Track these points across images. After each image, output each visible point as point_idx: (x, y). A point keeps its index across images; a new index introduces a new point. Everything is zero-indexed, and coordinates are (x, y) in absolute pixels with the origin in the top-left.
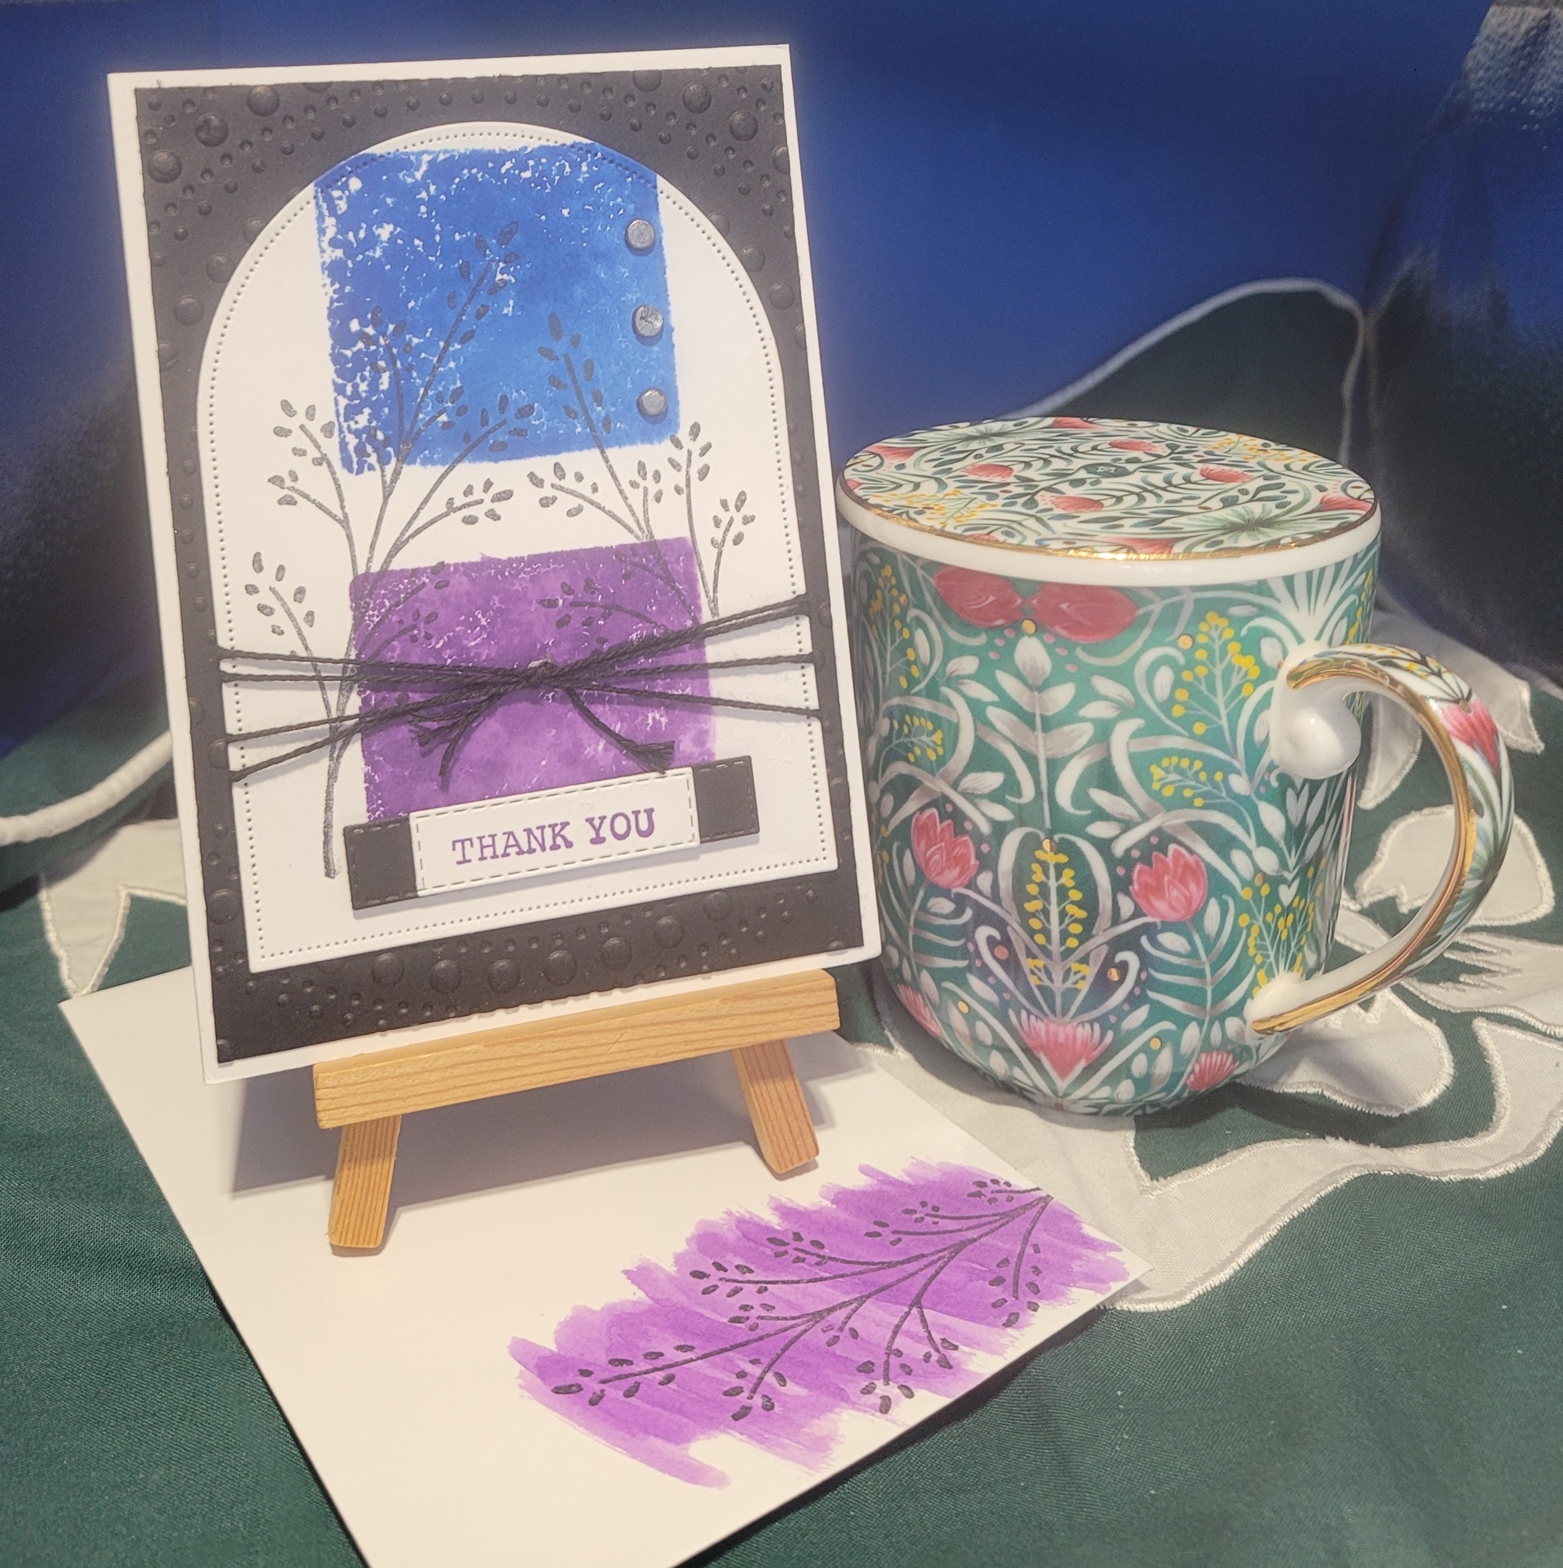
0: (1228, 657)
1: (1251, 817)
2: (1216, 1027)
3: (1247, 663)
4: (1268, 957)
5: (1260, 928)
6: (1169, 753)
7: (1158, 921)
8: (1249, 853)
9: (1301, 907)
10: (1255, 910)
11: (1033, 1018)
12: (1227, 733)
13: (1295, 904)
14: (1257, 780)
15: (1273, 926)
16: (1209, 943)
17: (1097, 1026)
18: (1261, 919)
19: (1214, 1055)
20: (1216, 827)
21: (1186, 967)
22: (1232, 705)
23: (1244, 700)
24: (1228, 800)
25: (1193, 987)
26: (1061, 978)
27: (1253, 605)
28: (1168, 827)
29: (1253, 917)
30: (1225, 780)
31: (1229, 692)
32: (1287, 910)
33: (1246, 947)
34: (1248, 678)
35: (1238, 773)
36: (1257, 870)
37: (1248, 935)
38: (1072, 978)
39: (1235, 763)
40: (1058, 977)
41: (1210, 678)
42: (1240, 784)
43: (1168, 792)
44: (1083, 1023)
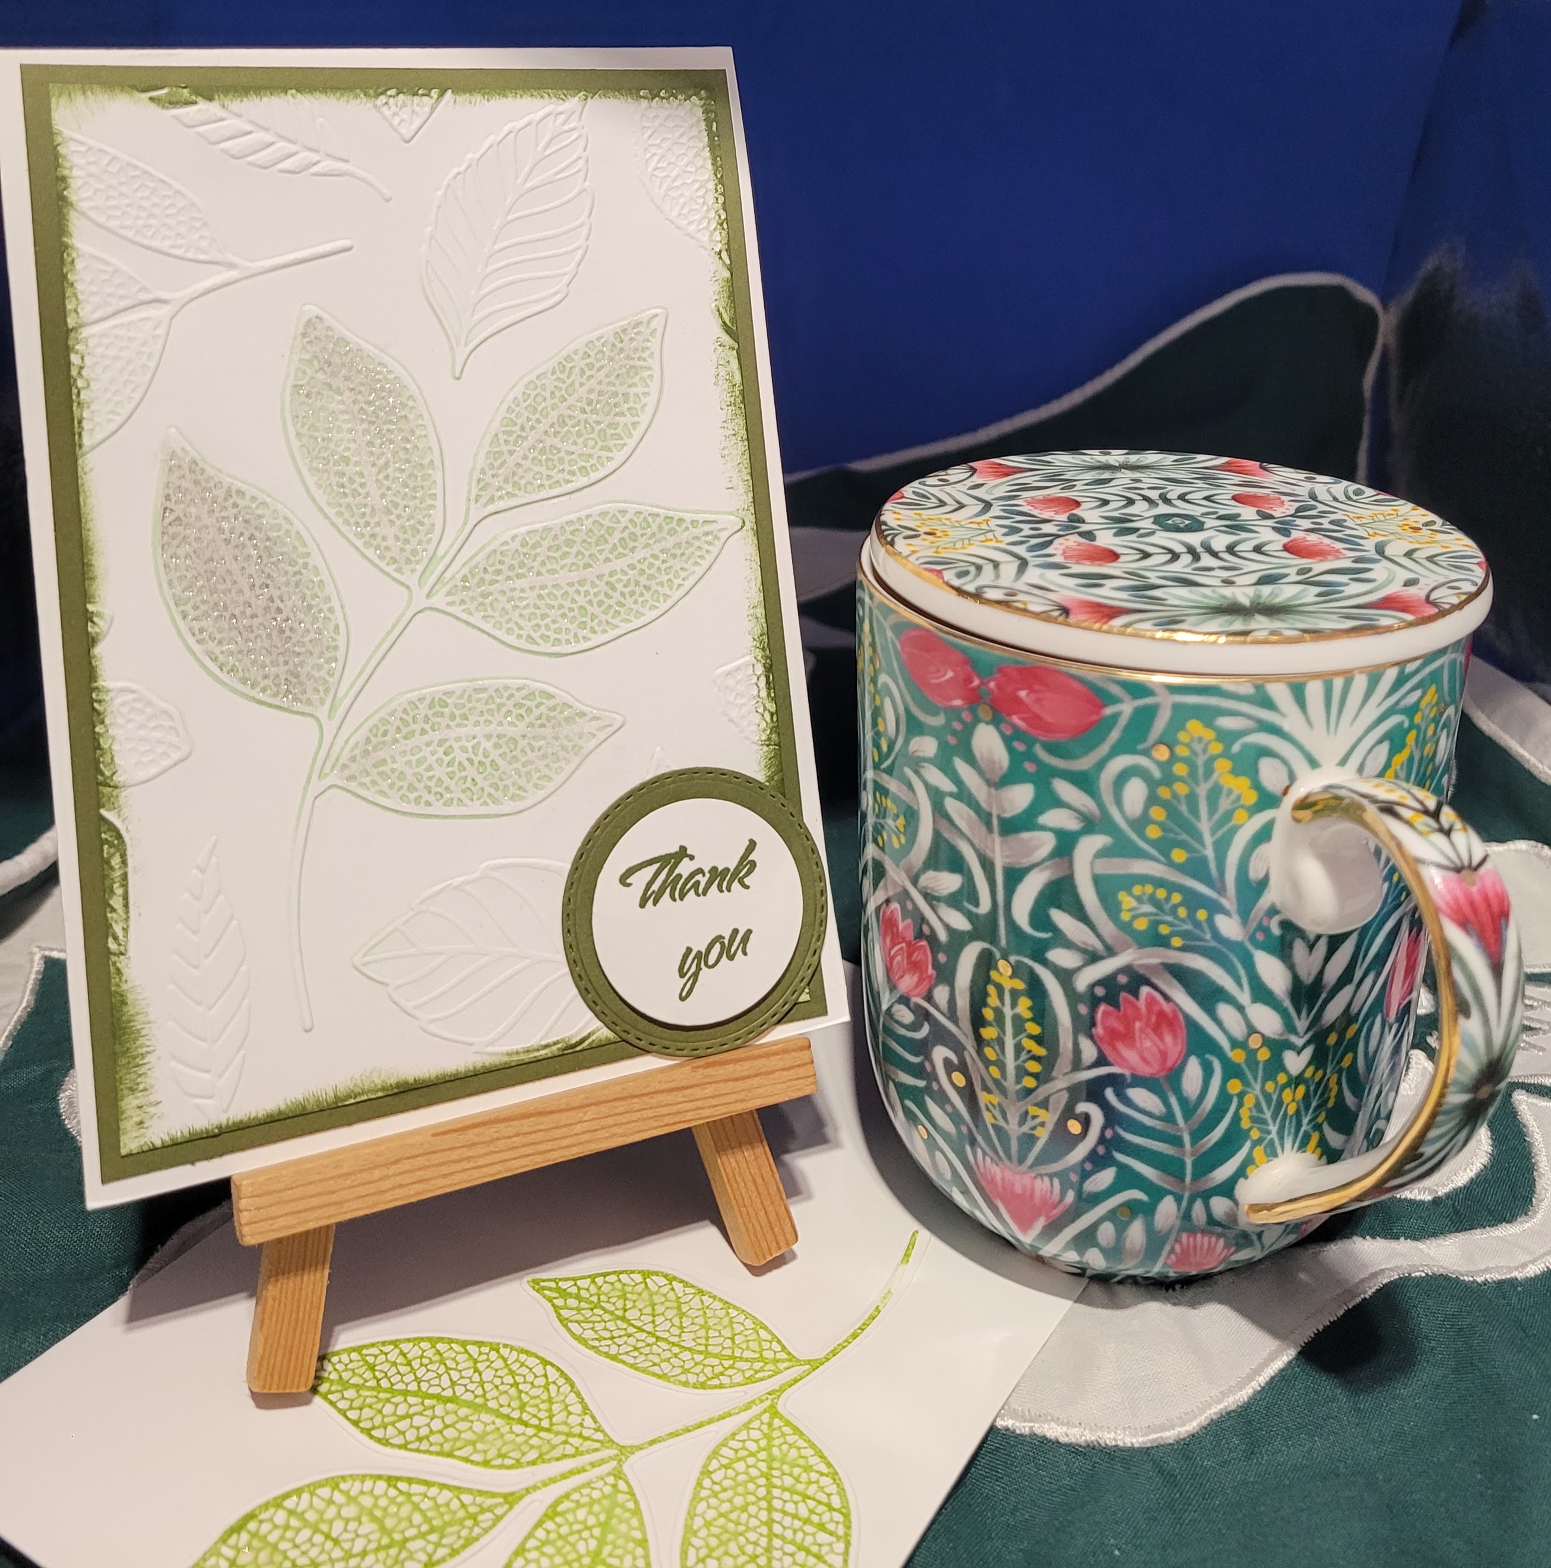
0: (1215, 777)
1: (1245, 967)
2: (1198, 1205)
3: (1240, 785)
4: (1269, 1132)
5: (1257, 1098)
6: (1143, 879)
7: (1127, 1073)
8: (1241, 1009)
9: (1317, 1078)
10: (1250, 1077)
11: (988, 1159)
12: (1213, 865)
13: (1308, 1074)
14: (1254, 925)
15: (1275, 1097)
16: (1189, 1108)
17: (1056, 1181)
18: (1258, 1087)
19: (1199, 1236)
20: (1198, 974)
21: (1160, 1132)
22: (1220, 833)
23: (1235, 830)
24: (1213, 944)
25: (1167, 1156)
26: (1017, 1120)
27: (1249, 717)
28: (1141, 966)
29: (1246, 1083)
30: (1210, 921)
31: (1216, 817)
32: (1297, 1081)
33: (1236, 1118)
34: (1242, 802)
35: (1227, 913)
36: (1252, 1030)
37: (1240, 1105)
38: (1030, 1123)
39: (1224, 902)
40: (1014, 1119)
41: (1192, 800)
42: (1229, 927)
43: (1141, 925)
44: (1041, 1176)
